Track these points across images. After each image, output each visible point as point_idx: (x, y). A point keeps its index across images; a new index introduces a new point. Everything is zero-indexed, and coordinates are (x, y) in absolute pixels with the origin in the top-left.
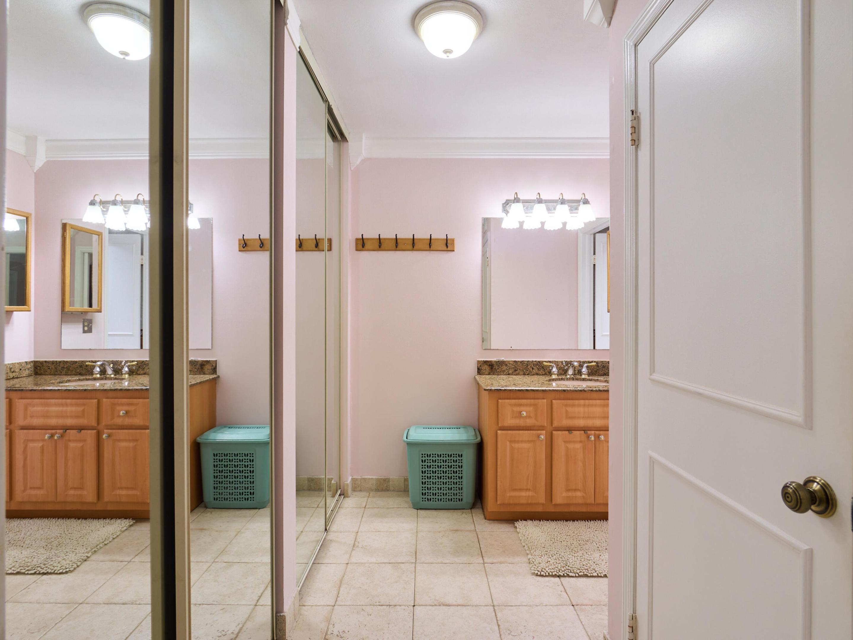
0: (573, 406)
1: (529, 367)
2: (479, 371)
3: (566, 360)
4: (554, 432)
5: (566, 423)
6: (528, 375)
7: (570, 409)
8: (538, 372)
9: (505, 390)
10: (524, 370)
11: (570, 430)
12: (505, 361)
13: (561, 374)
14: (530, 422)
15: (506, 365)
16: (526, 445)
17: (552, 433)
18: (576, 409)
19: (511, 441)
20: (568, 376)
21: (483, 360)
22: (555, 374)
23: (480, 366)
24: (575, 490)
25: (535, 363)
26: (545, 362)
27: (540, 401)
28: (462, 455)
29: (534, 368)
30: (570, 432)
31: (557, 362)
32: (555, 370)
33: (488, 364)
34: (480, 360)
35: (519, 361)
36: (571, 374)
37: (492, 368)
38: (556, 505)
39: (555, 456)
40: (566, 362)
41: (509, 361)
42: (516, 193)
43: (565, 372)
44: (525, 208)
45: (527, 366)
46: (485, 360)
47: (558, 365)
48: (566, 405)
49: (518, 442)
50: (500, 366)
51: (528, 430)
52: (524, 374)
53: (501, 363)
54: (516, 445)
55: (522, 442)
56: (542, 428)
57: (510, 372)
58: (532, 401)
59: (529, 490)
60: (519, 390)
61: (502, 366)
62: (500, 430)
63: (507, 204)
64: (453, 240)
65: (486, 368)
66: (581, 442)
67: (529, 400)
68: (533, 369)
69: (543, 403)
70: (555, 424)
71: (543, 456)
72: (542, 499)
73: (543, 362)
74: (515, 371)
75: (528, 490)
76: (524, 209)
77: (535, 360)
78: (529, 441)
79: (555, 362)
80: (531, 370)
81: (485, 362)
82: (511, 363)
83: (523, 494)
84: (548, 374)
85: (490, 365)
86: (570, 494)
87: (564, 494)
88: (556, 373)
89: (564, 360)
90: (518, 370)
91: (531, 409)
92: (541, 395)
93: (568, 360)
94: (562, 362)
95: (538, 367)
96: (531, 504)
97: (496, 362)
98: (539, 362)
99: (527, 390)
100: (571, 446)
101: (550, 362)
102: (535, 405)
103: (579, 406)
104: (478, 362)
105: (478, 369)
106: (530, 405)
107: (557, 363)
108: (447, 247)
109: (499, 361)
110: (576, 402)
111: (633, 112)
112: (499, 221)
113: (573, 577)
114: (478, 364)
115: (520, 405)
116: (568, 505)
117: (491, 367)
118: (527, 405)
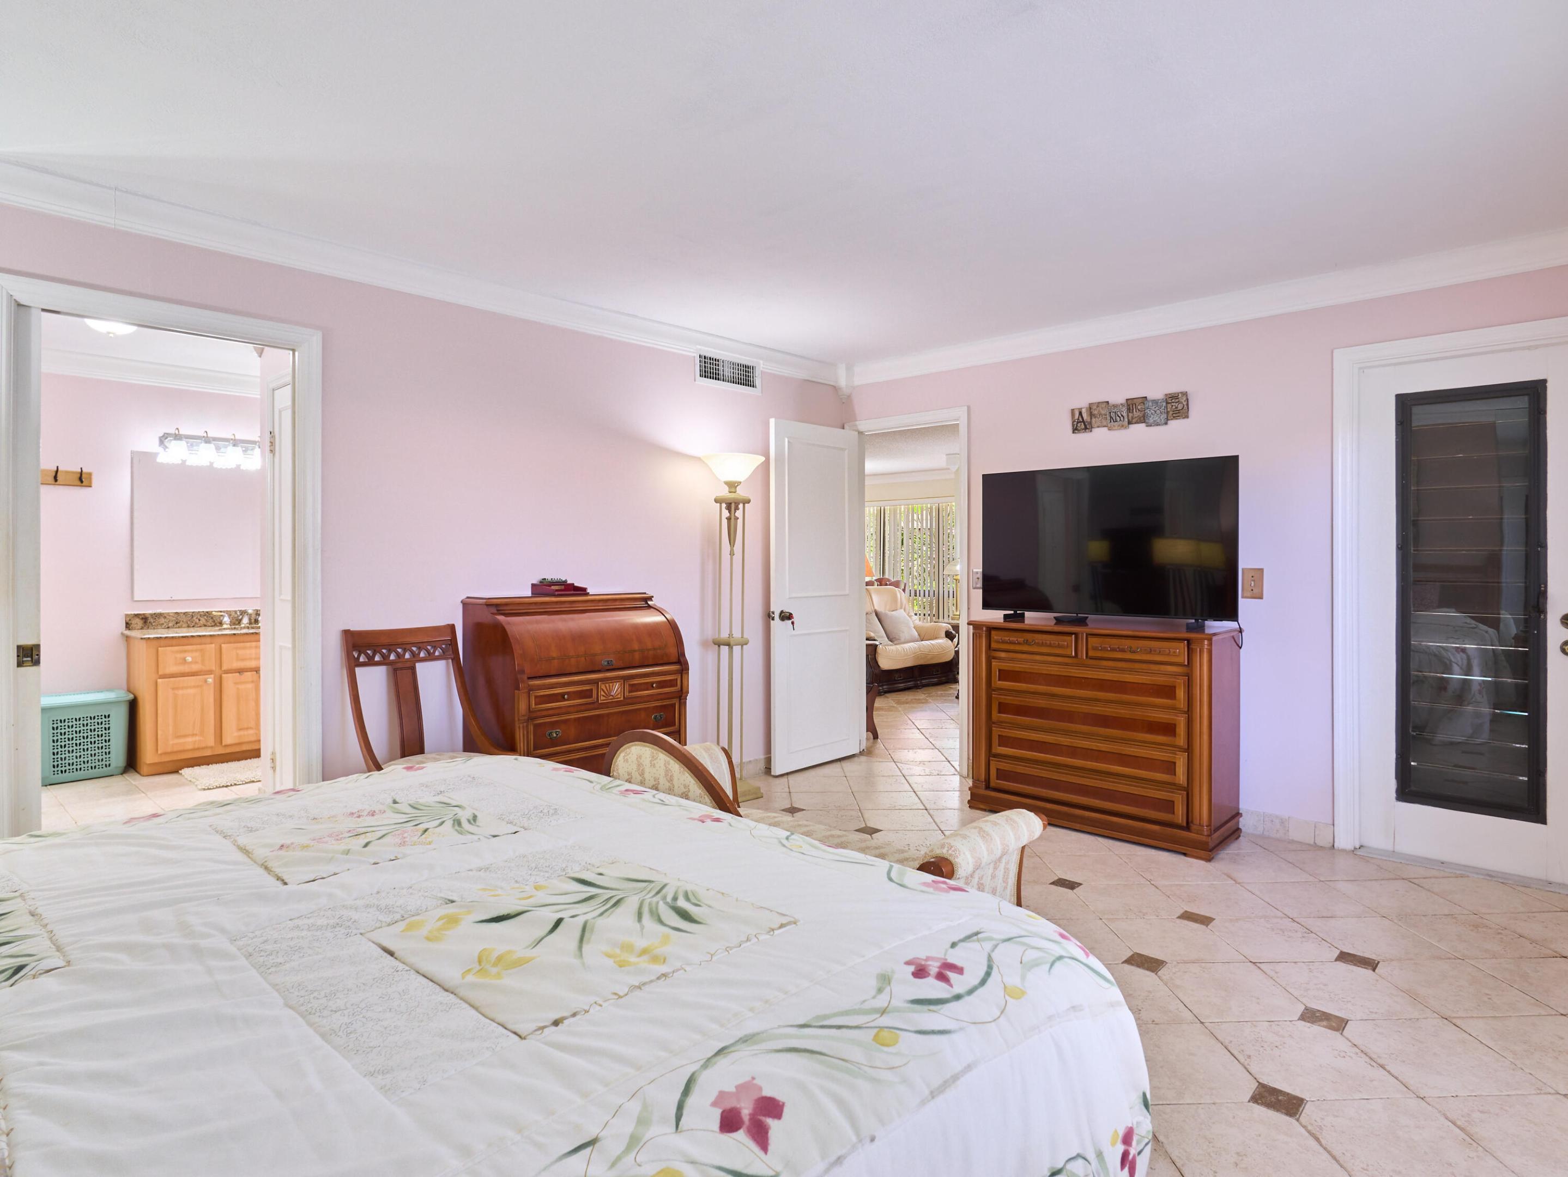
0: (244, 648)
1: (194, 618)
2: (128, 625)
3: (240, 609)
4: (223, 675)
5: (237, 665)
6: (193, 627)
7: (241, 652)
8: (206, 624)
9: (166, 637)
10: (189, 622)
11: (240, 671)
12: (163, 614)
13: (234, 624)
14: (195, 668)
15: (165, 617)
16: (191, 691)
17: (221, 677)
18: (248, 652)
19: (173, 689)
20: (243, 626)
21: (133, 613)
22: (227, 624)
23: (130, 620)
24: (247, 729)
25: (202, 613)
26: (215, 611)
27: (208, 646)
28: (109, 716)
29: (201, 619)
30: (241, 673)
31: (230, 611)
32: (226, 619)
33: (141, 617)
34: (129, 613)
35: (181, 613)
36: (245, 623)
37: (145, 622)
38: (226, 746)
39: (225, 698)
40: (240, 611)
41: (169, 613)
42: (178, 429)
43: (240, 622)
44: (189, 444)
45: (192, 618)
46: (136, 613)
47: (230, 615)
48: (237, 648)
49: (183, 688)
50: (157, 619)
51: (194, 676)
52: (188, 626)
53: (157, 616)
54: (180, 692)
55: (187, 688)
56: (210, 672)
57: (170, 625)
58: (198, 646)
59: (196, 735)
60: (183, 637)
61: (159, 618)
62: (160, 678)
63: (163, 439)
64: (90, 474)
65: (138, 622)
66: (252, 682)
67: (194, 646)
68: (199, 620)
69: (211, 648)
70: (224, 668)
71: (212, 700)
72: (210, 741)
73: (212, 612)
74: (177, 623)
75: (193, 735)
76: (188, 446)
77: (202, 611)
78: (194, 687)
79: (227, 612)
80: (198, 621)
81: (137, 616)
82: (171, 615)
83: (190, 739)
84: (218, 625)
85: (142, 619)
86: (242, 733)
87: (236, 734)
88: (228, 622)
89: (237, 609)
90: (181, 622)
91: (197, 654)
92: (208, 640)
93: (243, 609)
94: (236, 612)
95: (205, 617)
96: (198, 749)
97: (152, 615)
98: (207, 612)
99: (192, 636)
100: (241, 687)
101: (221, 612)
102: (201, 650)
103: (251, 647)
104: (127, 615)
105: (127, 623)
106: (196, 651)
107: (229, 613)
108: (82, 482)
109: (155, 614)
110: (248, 644)
111: (271, 433)
112: (155, 455)
113: (240, 784)
114: (126, 618)
115: (185, 651)
116: (240, 744)
117: (144, 620)
118: (192, 651)
